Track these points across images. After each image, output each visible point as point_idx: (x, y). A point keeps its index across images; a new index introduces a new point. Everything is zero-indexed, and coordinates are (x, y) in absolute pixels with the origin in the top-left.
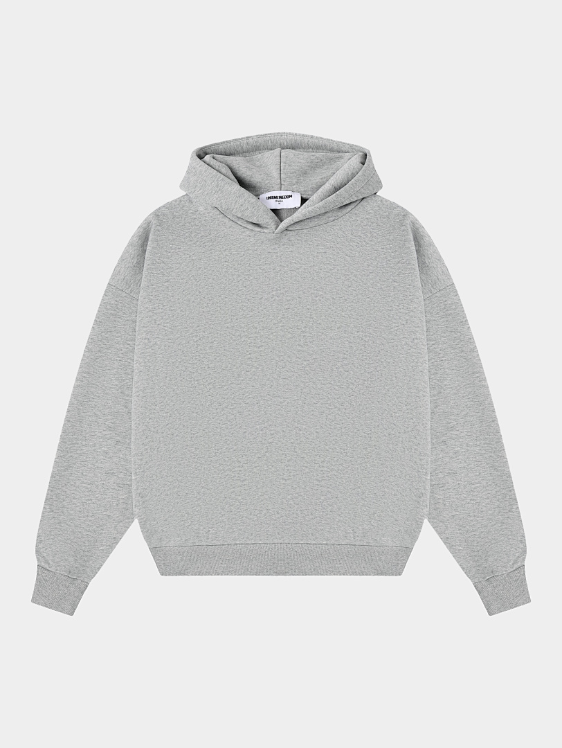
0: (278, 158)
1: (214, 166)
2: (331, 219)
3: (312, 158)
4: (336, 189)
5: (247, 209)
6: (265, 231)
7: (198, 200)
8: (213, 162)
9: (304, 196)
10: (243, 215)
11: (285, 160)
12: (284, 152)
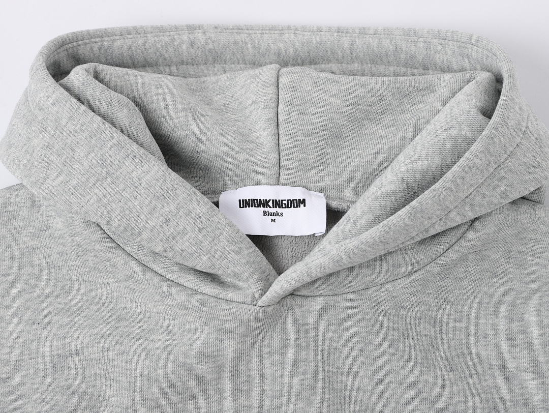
0: (272, 90)
1: (96, 104)
2: (403, 270)
3: (361, 92)
4: (412, 192)
5: (183, 232)
6: (233, 296)
7: (52, 203)
8: (94, 91)
9: (334, 204)
10: (168, 249)
11: (288, 97)
12: (288, 76)
